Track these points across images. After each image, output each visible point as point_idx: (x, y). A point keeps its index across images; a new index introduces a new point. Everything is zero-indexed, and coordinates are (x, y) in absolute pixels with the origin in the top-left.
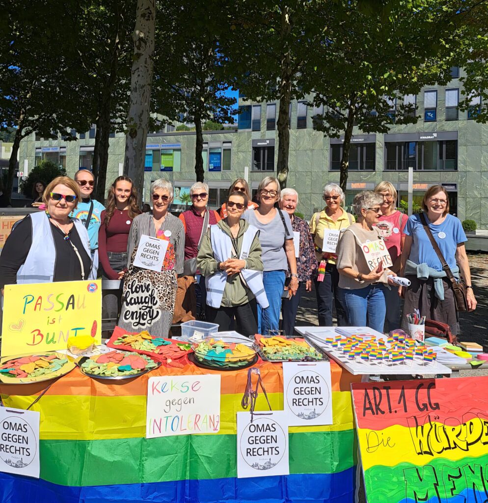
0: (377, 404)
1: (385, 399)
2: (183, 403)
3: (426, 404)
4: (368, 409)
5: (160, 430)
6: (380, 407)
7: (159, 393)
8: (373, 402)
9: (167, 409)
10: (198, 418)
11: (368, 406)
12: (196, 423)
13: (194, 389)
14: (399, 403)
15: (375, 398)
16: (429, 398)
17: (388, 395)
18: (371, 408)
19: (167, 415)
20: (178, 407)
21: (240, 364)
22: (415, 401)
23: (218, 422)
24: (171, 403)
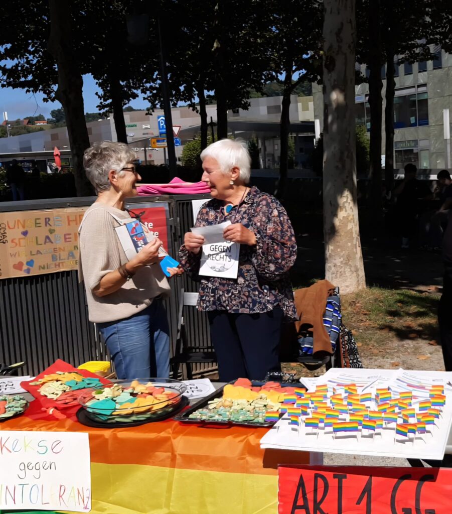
0: (318, 500)
1: (332, 494)
2: (42, 468)
3: (411, 509)
4: (300, 507)
5: (14, 500)
6: (321, 506)
7: (9, 453)
8: (310, 496)
9: (22, 474)
10: (62, 489)
11: (300, 502)
12: (60, 496)
13: (55, 450)
14: (358, 503)
15: (315, 490)
16: (417, 500)
17: (340, 488)
18: (305, 507)
19: (22, 482)
20: (37, 473)
21: (134, 418)
22: (389, 503)
23: (89, 497)
24: (27, 466)
